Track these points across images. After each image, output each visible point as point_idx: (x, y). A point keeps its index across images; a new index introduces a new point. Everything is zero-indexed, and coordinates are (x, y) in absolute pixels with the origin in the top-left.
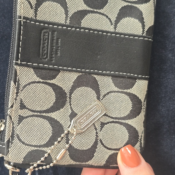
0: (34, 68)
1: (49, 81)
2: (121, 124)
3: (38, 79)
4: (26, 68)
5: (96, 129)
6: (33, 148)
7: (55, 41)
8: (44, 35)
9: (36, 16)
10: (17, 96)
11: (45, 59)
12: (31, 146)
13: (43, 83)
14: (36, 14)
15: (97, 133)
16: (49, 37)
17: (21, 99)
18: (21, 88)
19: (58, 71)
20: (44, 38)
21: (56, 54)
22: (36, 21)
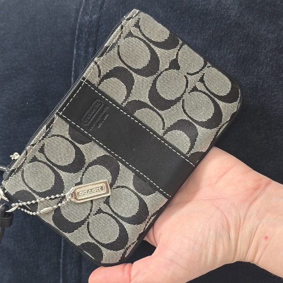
0: (71, 125)
1: (76, 144)
2: (118, 222)
3: (68, 136)
4: (64, 122)
5: (91, 211)
6: (28, 190)
7: (102, 114)
8: (96, 104)
9: (99, 85)
10: (43, 139)
11: (85, 123)
12: (28, 186)
13: (70, 141)
14: (100, 83)
15: (89, 214)
16: (99, 107)
17: (44, 144)
18: (49, 135)
19: (90, 140)
20: (94, 106)
21: (97, 125)
22: (97, 89)
